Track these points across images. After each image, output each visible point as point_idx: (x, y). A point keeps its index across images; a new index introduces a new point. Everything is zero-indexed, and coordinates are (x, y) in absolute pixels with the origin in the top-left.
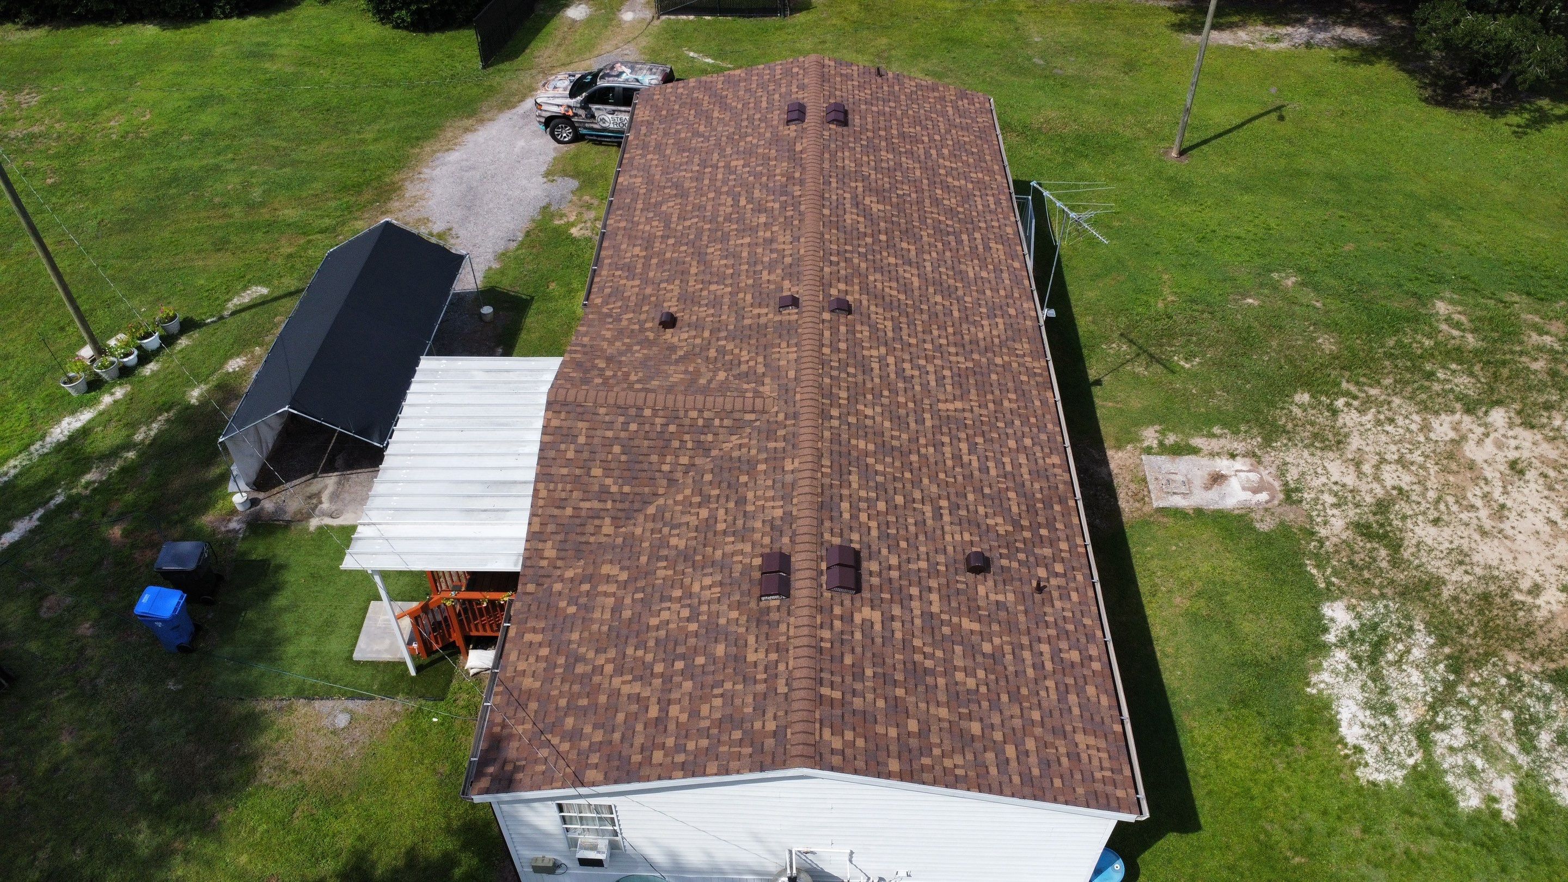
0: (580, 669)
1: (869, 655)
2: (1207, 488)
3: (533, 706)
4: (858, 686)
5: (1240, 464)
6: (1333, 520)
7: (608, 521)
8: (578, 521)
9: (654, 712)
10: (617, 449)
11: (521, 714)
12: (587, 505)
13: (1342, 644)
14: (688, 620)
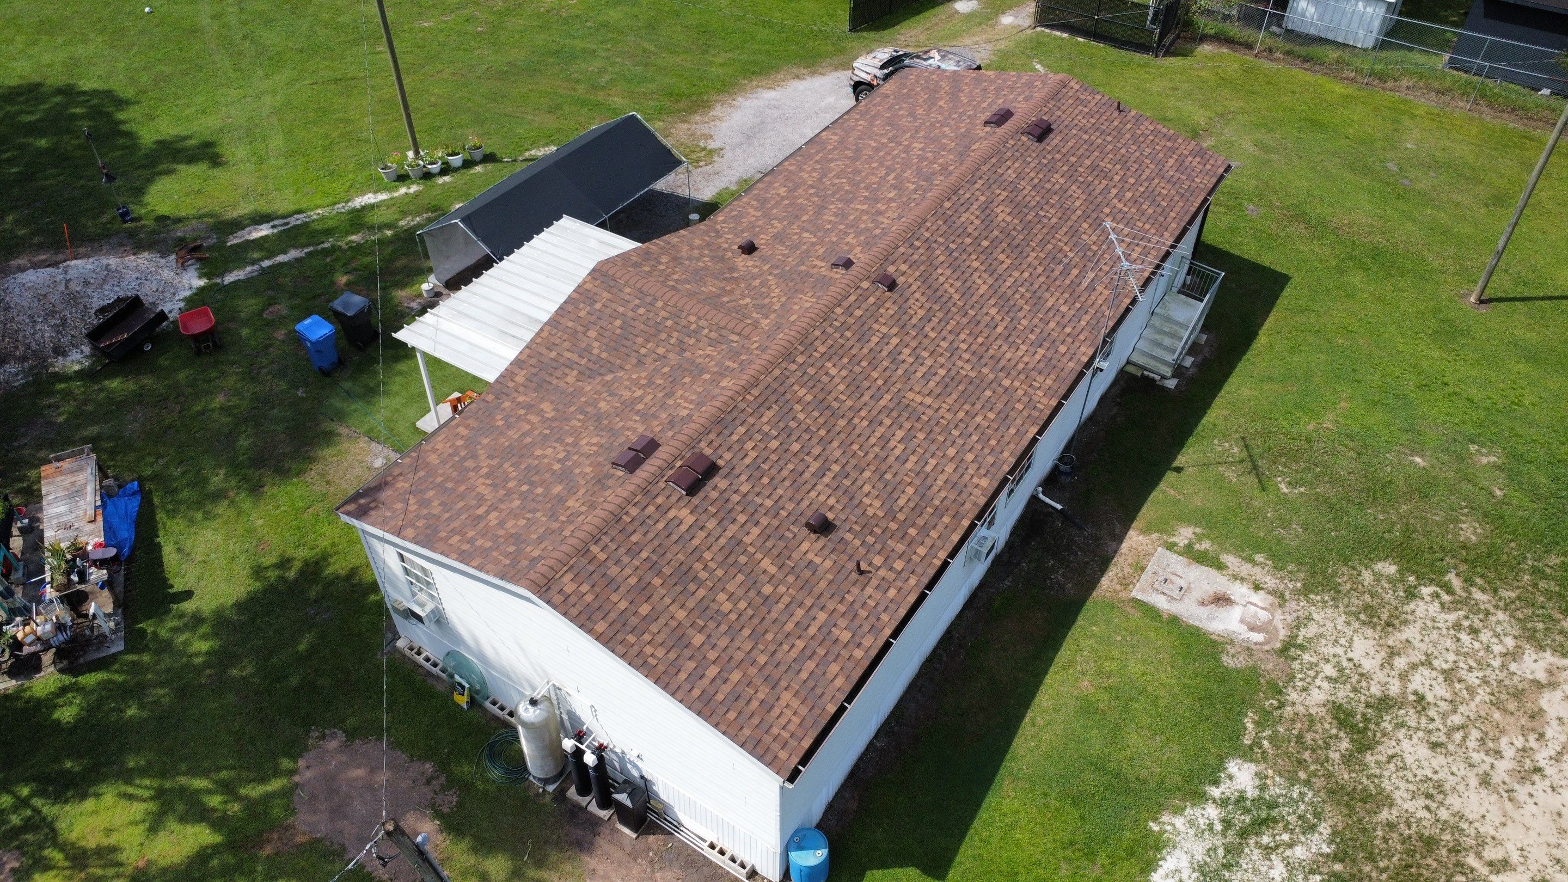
0: (469, 464)
1: (656, 543)
2: (1202, 603)
3: (422, 474)
4: (626, 559)
5: (1259, 598)
6: (1315, 692)
7: (575, 373)
8: (554, 364)
9: (480, 512)
10: (618, 323)
11: (410, 476)
12: (569, 355)
13: (1223, 803)
14: (559, 461)
